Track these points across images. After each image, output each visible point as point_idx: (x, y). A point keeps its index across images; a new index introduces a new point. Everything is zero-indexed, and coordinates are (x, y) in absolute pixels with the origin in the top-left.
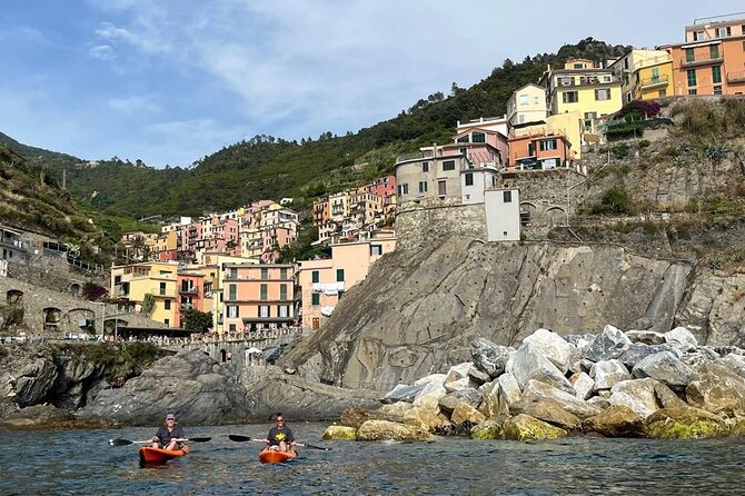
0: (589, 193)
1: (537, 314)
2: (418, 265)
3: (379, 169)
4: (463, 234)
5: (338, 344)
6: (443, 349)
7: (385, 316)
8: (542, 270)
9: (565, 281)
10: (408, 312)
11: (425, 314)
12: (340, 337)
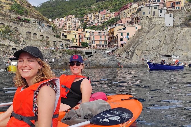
0: (186, 15)
1: (178, 44)
2: (149, 32)
3: (99, 8)
4: (159, 24)
5: (131, 50)
6: (156, 51)
7: (142, 44)
8: (179, 33)
9: (184, 36)
10: (147, 43)
11: (151, 43)
12: (131, 48)
